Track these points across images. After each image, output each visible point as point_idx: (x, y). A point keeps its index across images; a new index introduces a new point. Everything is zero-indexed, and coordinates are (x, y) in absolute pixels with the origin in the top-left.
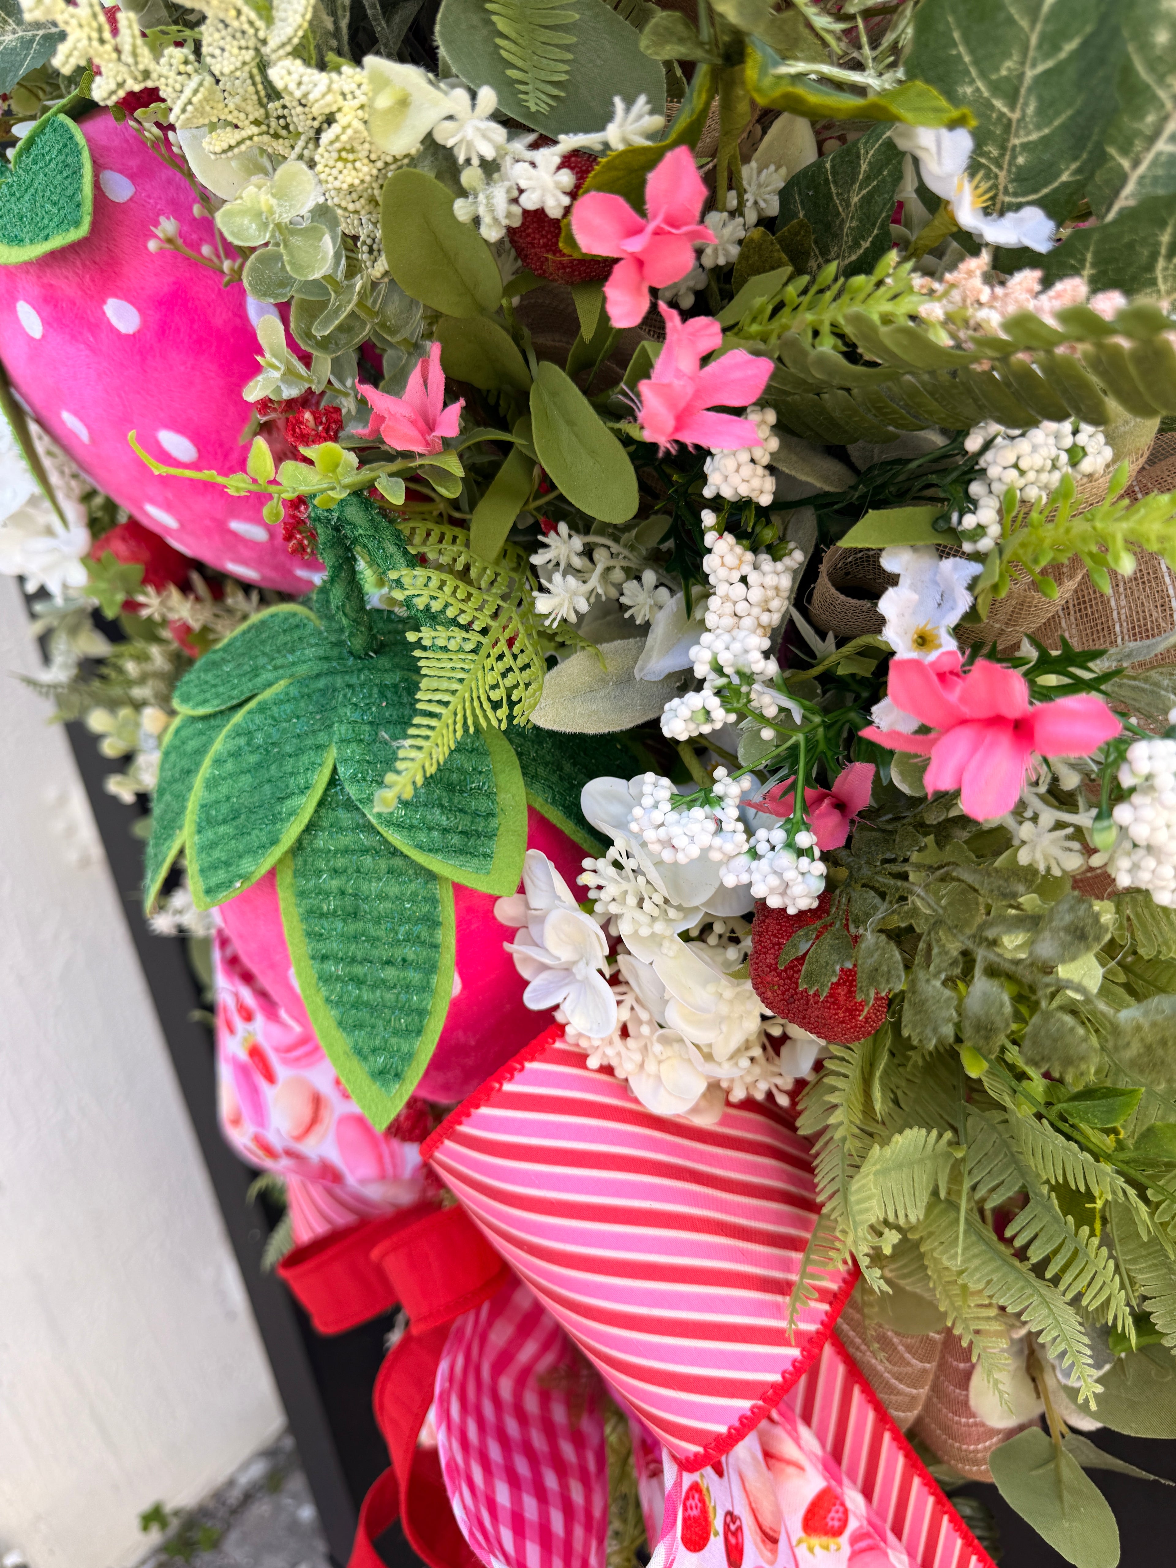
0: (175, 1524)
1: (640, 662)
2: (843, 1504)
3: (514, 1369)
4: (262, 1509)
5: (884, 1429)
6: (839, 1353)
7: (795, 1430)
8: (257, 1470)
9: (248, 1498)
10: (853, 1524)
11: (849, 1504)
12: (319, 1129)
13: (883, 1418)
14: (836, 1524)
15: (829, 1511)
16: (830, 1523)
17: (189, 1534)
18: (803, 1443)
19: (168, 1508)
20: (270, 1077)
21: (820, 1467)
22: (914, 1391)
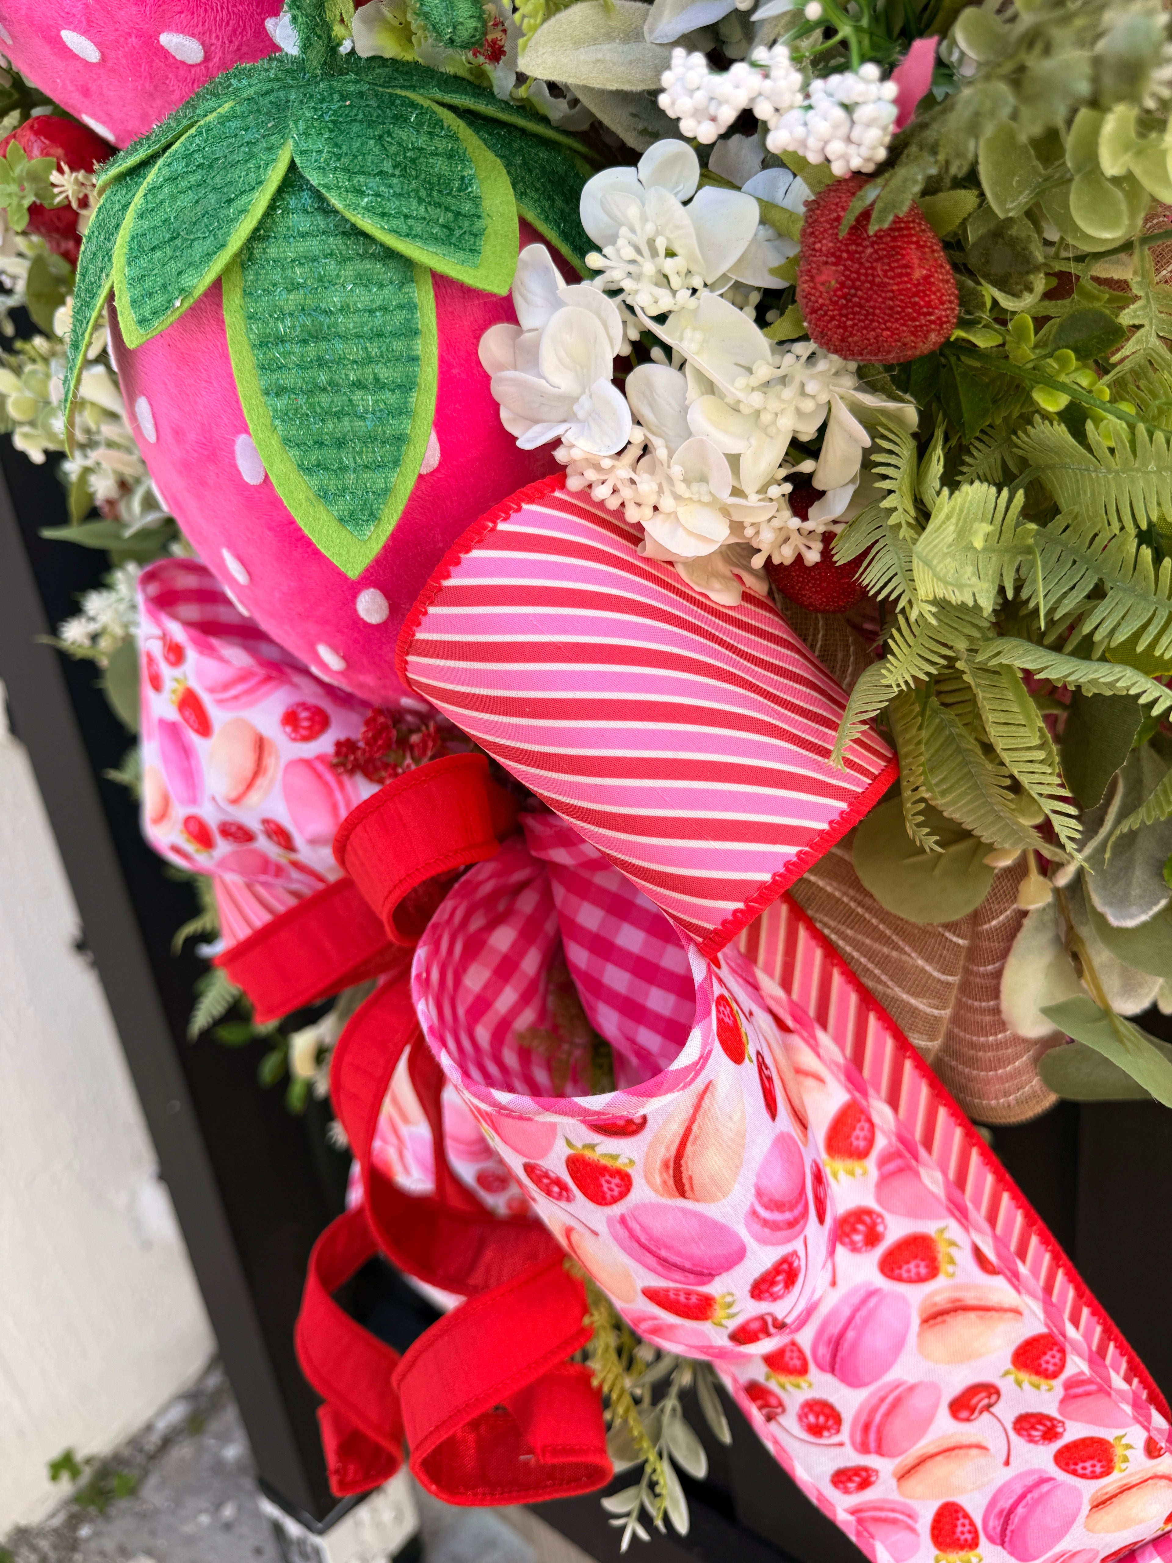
0: (87, 1475)
1: (650, 20)
2: (870, 1121)
3: (491, 1019)
4: (183, 1451)
5: (905, 1057)
6: (850, 982)
7: (814, 1037)
8: (177, 1413)
9: (167, 1442)
10: (881, 1142)
11: (876, 1119)
12: (262, 782)
13: (903, 1045)
14: (862, 1144)
15: (854, 1129)
16: (855, 1143)
17: (103, 1484)
18: (821, 1051)
19: (80, 1456)
20: (204, 728)
21: (842, 1078)
22: (936, 1012)
